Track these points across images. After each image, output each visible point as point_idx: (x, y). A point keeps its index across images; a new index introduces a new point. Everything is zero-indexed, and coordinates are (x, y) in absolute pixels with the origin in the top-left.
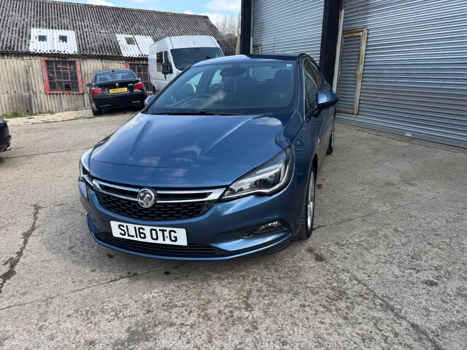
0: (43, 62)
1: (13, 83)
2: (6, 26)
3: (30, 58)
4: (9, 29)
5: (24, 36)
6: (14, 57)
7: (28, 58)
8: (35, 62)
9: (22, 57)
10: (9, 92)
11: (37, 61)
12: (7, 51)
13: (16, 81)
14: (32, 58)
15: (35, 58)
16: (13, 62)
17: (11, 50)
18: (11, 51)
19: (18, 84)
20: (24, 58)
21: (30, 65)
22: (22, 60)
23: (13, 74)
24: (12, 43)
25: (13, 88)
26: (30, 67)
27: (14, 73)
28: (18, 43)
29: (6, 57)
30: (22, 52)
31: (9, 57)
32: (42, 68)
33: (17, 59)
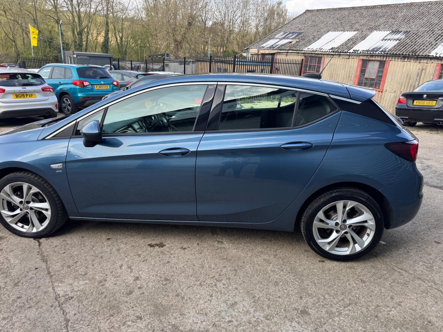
0: (438, 66)
1: (402, 84)
2: (432, 31)
3: (428, 61)
4: (433, 32)
5: (440, 39)
6: (414, 60)
7: (425, 61)
8: (431, 66)
9: (420, 60)
10: (396, 92)
11: (433, 64)
12: (409, 55)
13: (406, 82)
14: (428, 62)
15: (433, 61)
16: (410, 65)
17: (414, 54)
18: (412, 55)
19: (406, 86)
20: (422, 61)
21: (424, 68)
22: (420, 63)
23: (406, 76)
24: (422, 47)
25: (401, 88)
26: (424, 70)
27: (408, 75)
28: (427, 47)
29: (406, 60)
30: (422, 55)
31: (409, 60)
32: (434, 72)
33: (415, 62)
